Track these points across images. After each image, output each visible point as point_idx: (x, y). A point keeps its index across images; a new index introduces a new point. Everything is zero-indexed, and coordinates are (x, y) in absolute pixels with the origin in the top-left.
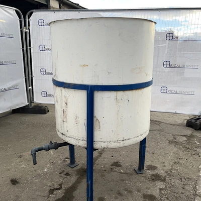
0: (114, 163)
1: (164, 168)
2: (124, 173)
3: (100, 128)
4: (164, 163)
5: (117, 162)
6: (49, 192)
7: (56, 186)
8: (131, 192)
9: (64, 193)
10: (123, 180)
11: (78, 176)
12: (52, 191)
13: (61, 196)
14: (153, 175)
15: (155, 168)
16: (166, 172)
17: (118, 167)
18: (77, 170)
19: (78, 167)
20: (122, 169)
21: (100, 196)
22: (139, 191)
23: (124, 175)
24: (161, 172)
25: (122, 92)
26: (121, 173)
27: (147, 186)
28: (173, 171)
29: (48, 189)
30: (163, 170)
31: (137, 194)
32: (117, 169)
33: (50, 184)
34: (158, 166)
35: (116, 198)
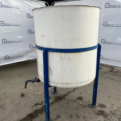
0: (80, 97)
1: (112, 108)
2: (81, 105)
3: (52, 74)
4: (113, 105)
5: (81, 97)
6: (35, 105)
7: (40, 103)
8: (78, 117)
9: (42, 107)
10: (78, 109)
11: (54, 100)
12: (36, 105)
13: (39, 109)
14: (100, 111)
15: (105, 106)
16: (111, 111)
17: (80, 100)
18: (56, 96)
19: (57, 95)
20: (81, 102)
21: (59, 114)
22: (84, 118)
23: (81, 106)
24: (107, 110)
25: (64, 53)
26: (80, 104)
27: (92, 117)
28: (117, 112)
29: (35, 103)
30: (110, 109)
31: (82, 119)
32: (79, 101)
33: (38, 100)
34: (108, 106)
35: (68, 118)
